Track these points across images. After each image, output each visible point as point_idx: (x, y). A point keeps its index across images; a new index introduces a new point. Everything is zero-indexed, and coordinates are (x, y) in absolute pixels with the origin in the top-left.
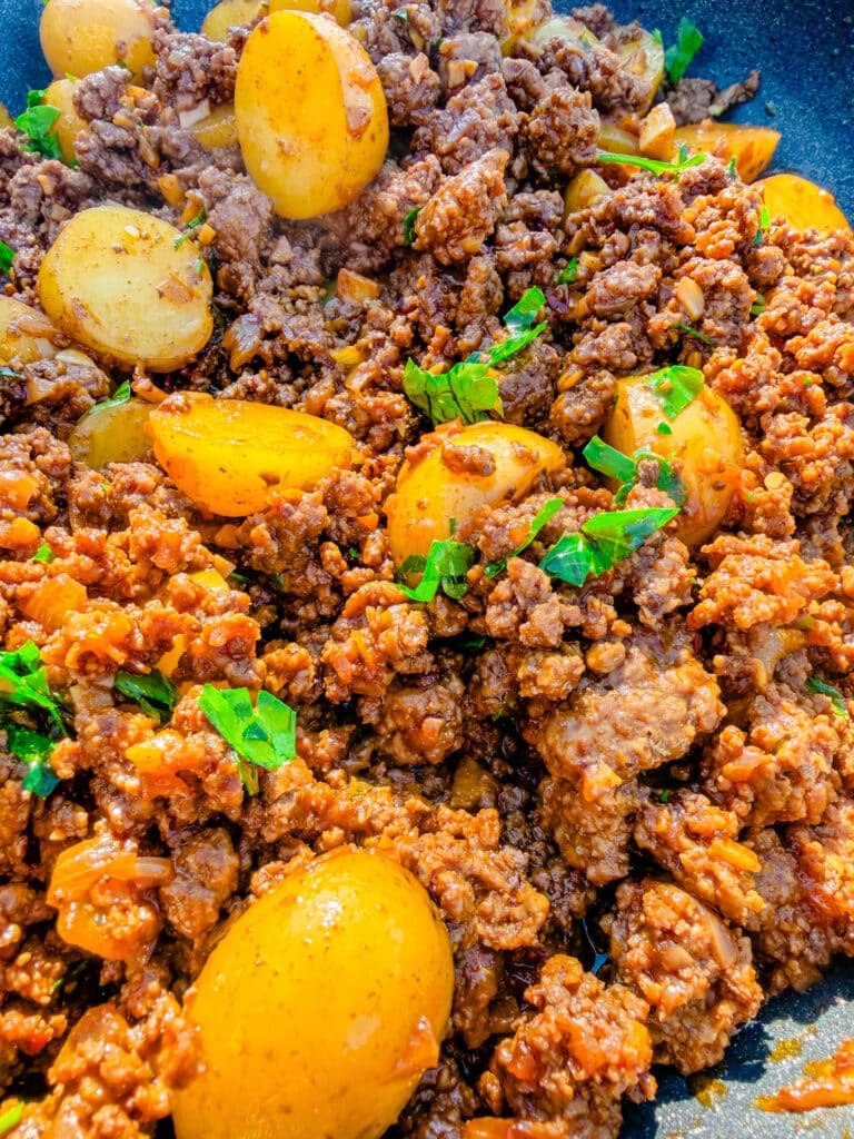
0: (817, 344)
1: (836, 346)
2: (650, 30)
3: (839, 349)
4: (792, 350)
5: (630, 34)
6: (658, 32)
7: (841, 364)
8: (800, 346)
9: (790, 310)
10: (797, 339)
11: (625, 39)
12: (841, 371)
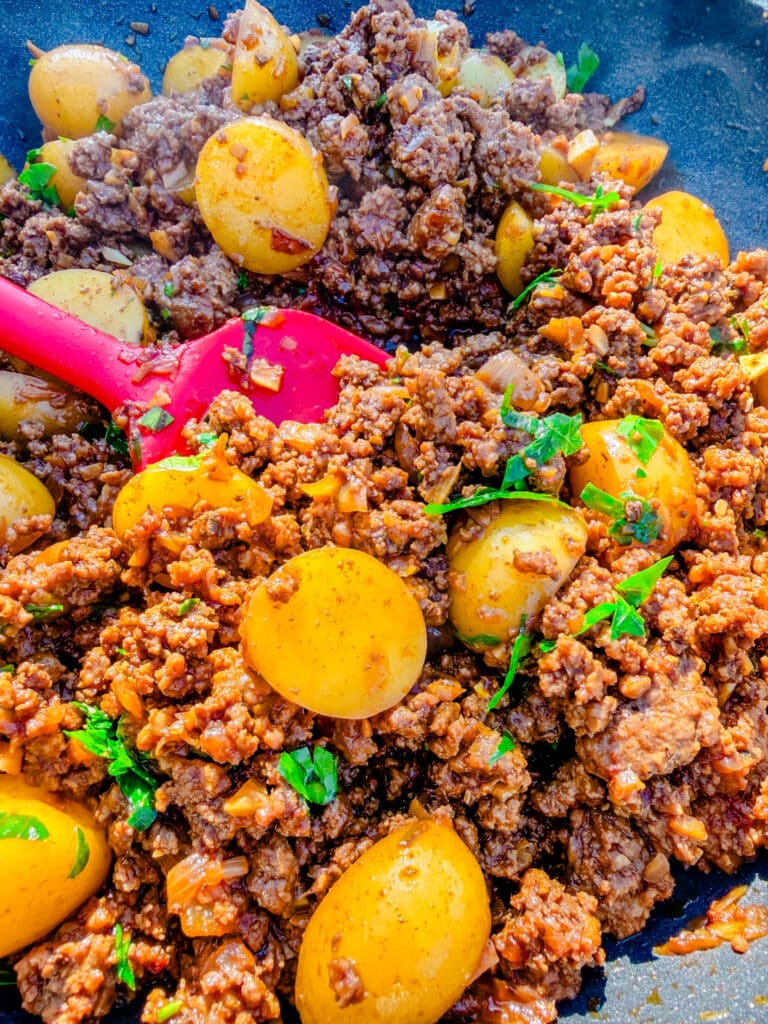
0: (698, 377)
1: (712, 379)
2: (554, 52)
3: (716, 381)
4: (679, 379)
5: (537, 58)
6: (560, 55)
7: (718, 394)
8: (686, 378)
9: (677, 348)
10: (682, 371)
11: (532, 62)
12: (718, 399)
